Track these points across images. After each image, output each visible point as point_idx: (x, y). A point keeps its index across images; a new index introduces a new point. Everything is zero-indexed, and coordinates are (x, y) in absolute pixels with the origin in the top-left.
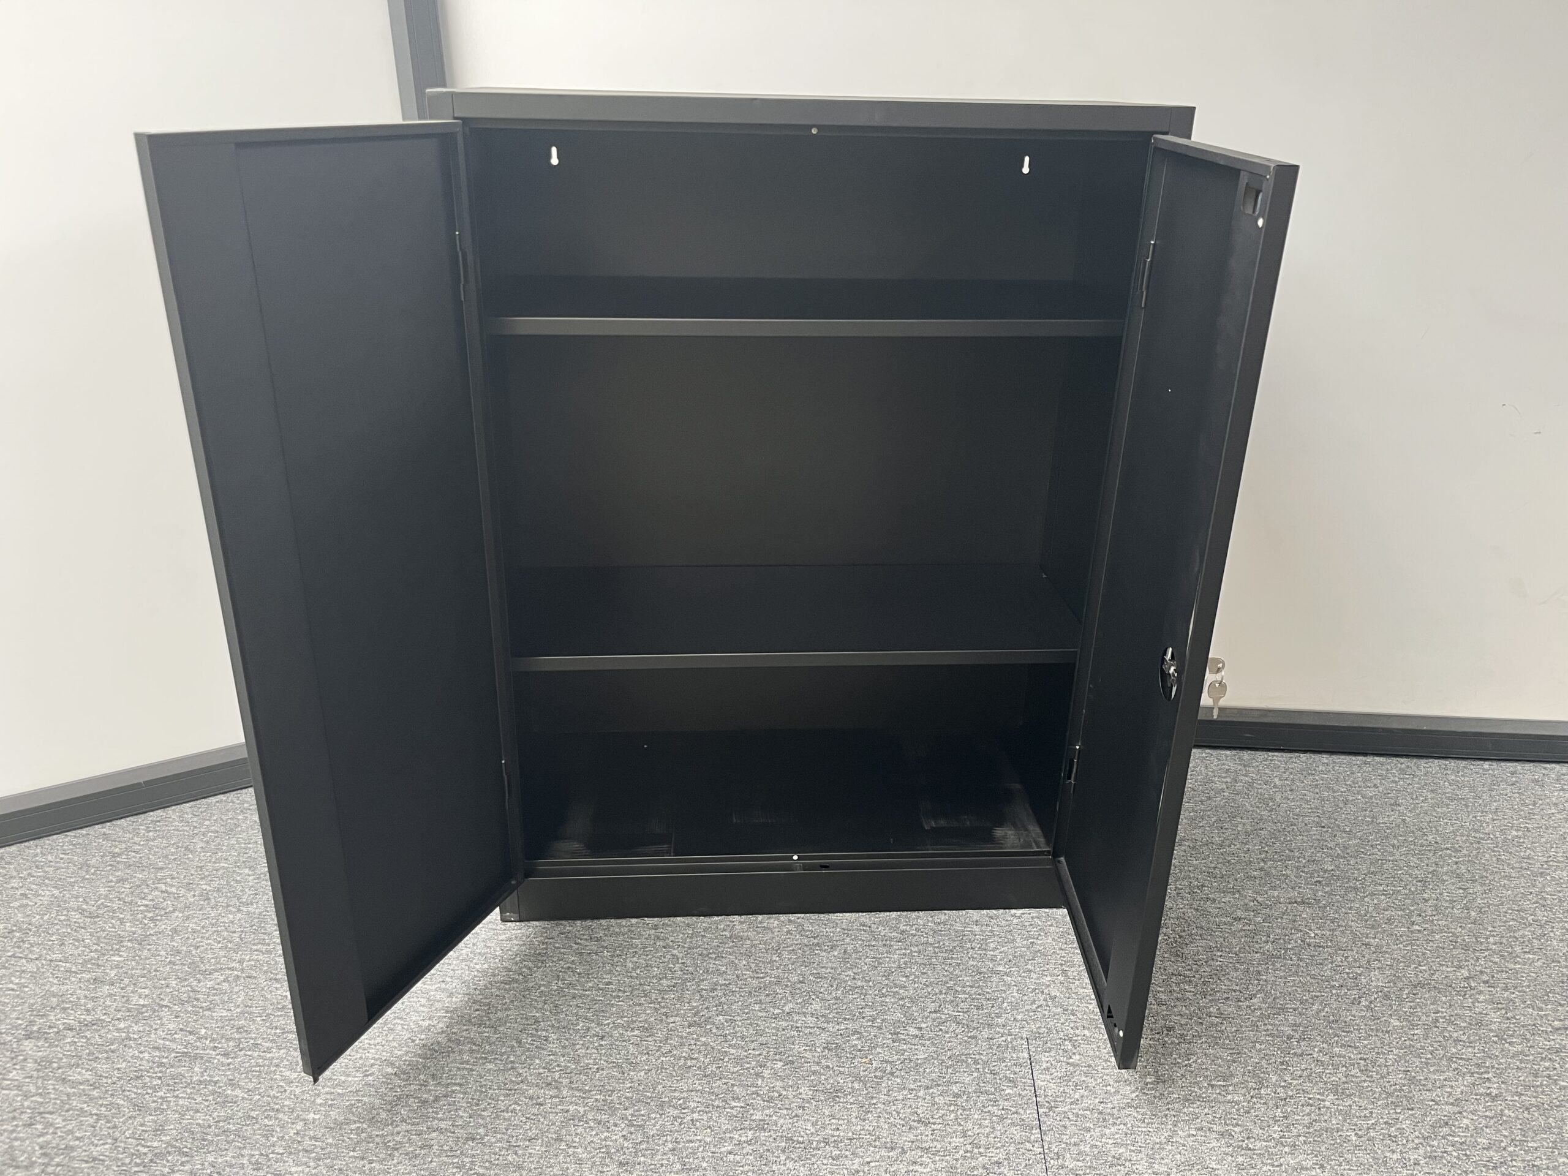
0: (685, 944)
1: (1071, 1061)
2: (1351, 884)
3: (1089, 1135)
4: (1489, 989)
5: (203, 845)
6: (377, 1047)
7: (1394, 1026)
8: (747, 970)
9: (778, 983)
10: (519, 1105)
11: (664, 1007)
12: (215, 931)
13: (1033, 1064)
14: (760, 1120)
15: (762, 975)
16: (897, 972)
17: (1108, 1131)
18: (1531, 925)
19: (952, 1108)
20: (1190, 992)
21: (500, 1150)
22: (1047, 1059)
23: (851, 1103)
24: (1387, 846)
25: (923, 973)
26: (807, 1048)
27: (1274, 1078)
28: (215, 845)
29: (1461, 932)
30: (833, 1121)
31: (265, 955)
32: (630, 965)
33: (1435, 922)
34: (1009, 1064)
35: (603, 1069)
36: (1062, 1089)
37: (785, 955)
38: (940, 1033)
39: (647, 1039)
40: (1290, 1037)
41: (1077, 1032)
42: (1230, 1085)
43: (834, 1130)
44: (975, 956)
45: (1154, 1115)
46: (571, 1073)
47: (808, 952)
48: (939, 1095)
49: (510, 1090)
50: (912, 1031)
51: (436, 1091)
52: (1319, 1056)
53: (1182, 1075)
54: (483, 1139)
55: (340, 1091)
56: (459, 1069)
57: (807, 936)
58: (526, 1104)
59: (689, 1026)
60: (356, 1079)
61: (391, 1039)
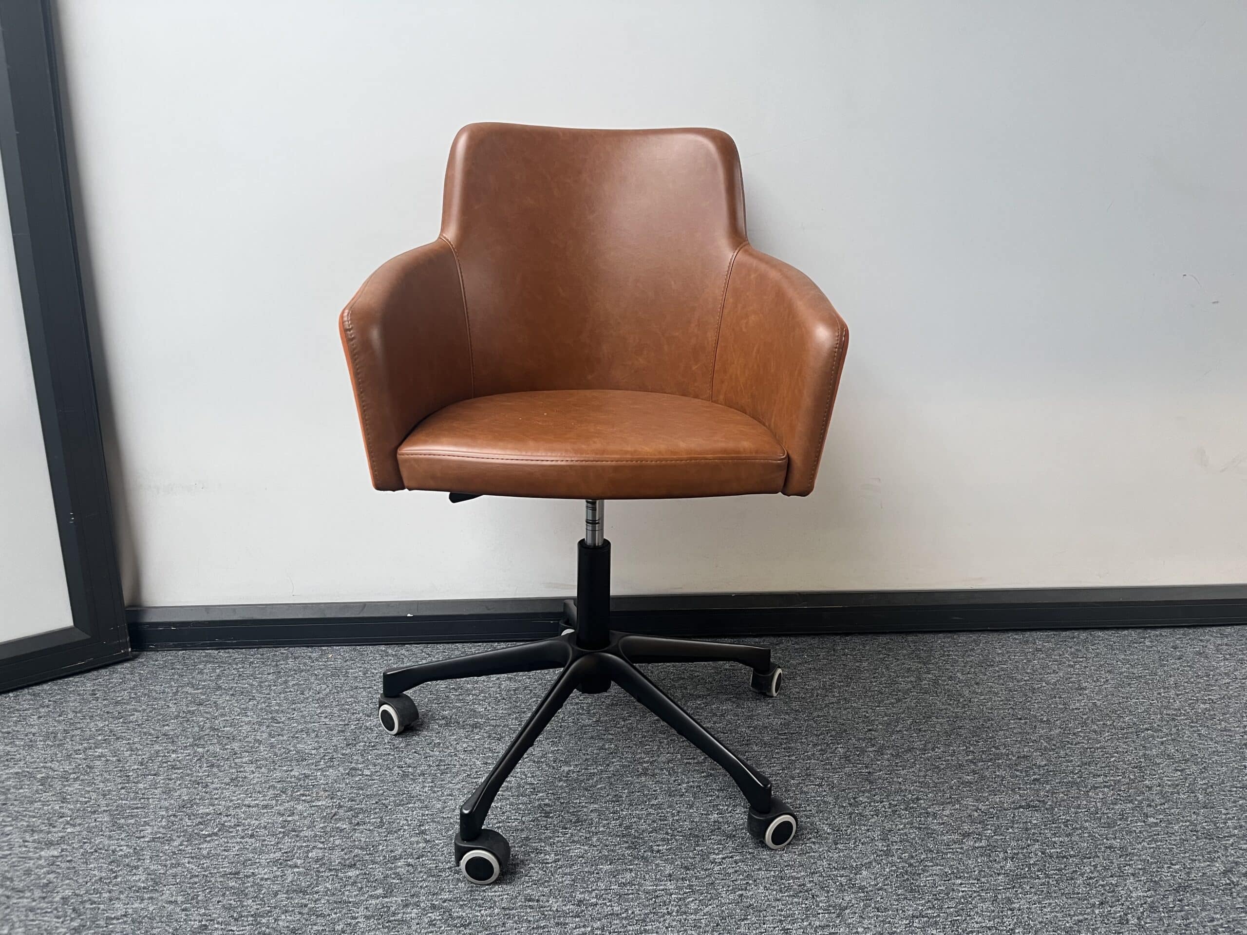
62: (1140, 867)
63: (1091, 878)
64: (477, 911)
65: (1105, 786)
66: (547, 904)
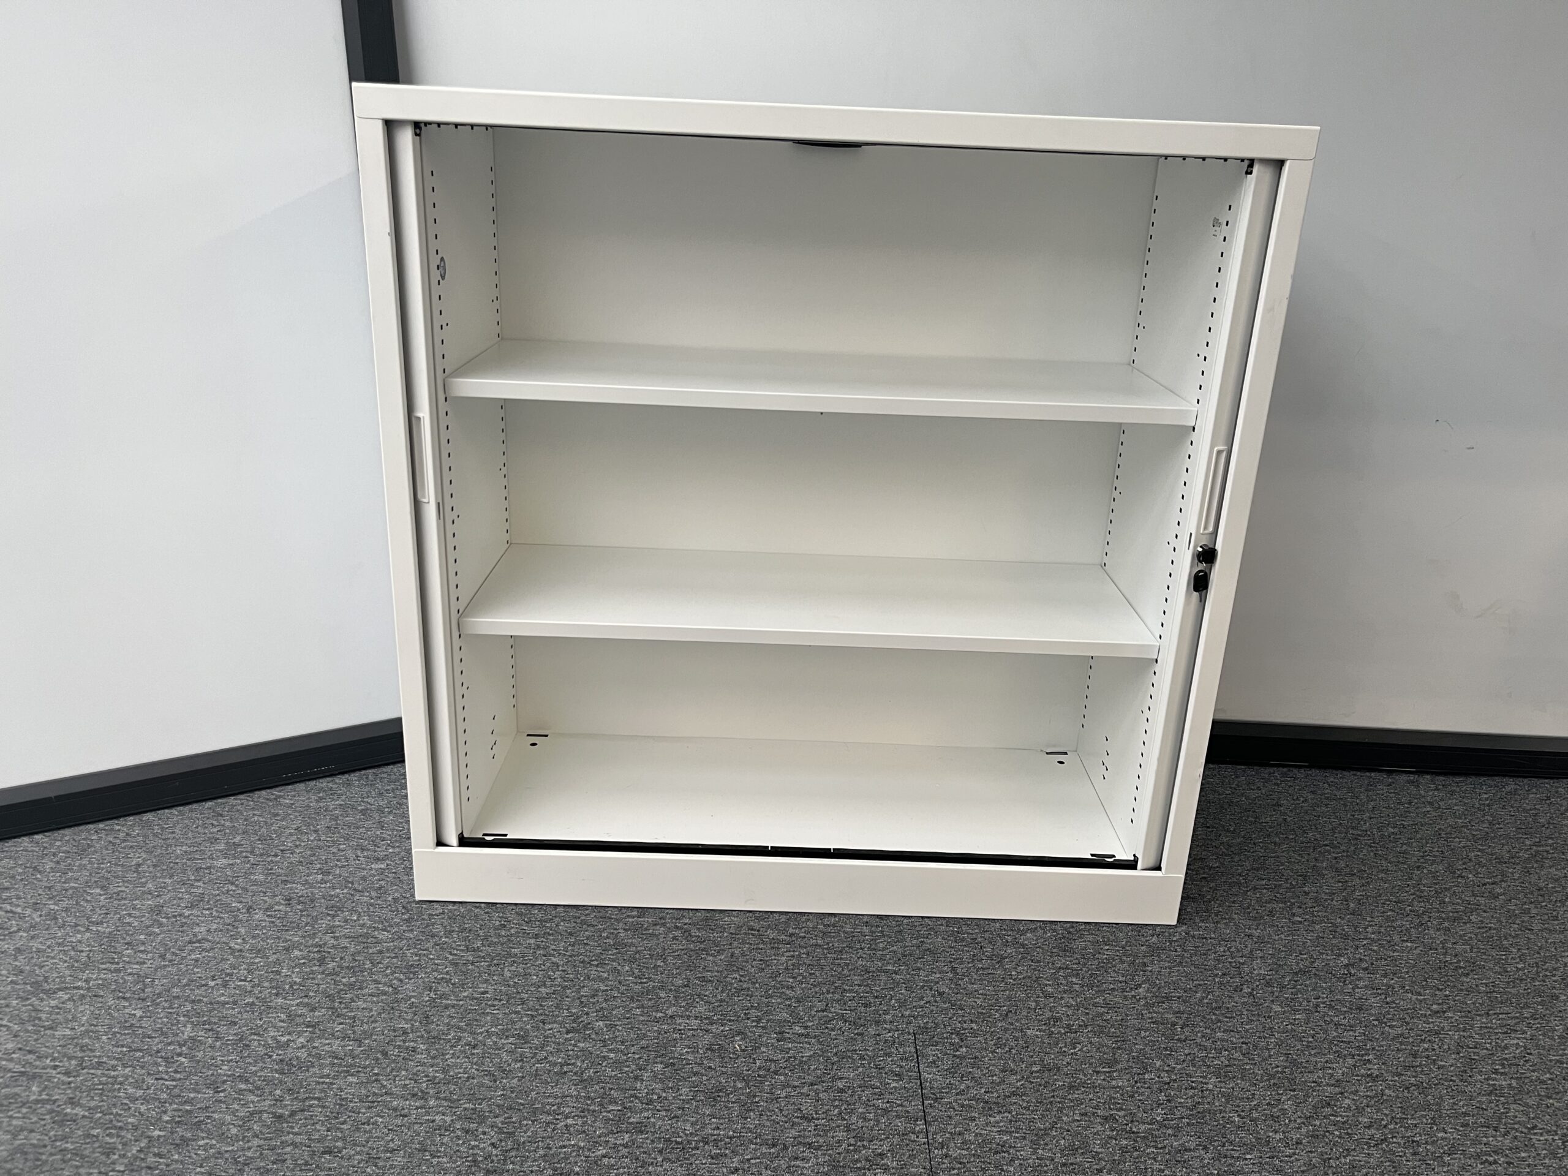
0: (567, 951)
1: (958, 1053)
2: (1235, 880)
3: (974, 1124)
4: (1369, 976)
5: (52, 865)
6: (231, 1064)
7: (1275, 1012)
8: (629, 976)
9: (661, 988)
10: (382, 1117)
11: (541, 1015)
12: (61, 951)
13: (920, 1058)
14: (637, 1123)
15: (645, 980)
16: (784, 974)
17: (993, 1119)
18: (1408, 915)
19: (837, 1103)
20: (1077, 984)
21: (359, 1163)
22: (934, 1053)
23: (733, 1103)
24: (1269, 844)
25: (811, 974)
26: (689, 1050)
27: (1158, 1064)
28: (65, 866)
29: (1340, 923)
30: (713, 1120)
31: (114, 974)
32: (509, 974)
33: (1315, 913)
34: (896, 1058)
35: (473, 1078)
36: (948, 1081)
37: (670, 959)
38: (827, 1031)
39: (523, 1046)
40: (1174, 1024)
41: (965, 1026)
42: (1115, 1071)
43: (714, 1130)
44: (864, 956)
45: (1039, 1102)
46: (439, 1083)
47: (694, 957)
48: (825, 1091)
49: (373, 1102)
50: (798, 1029)
51: (292, 1105)
52: (1202, 1041)
53: (1068, 1063)
54: (340, 1152)
55: (188, 1108)
56: (318, 1083)
57: (693, 942)
58: (388, 1116)
59: (568, 1032)
60: (206, 1096)
61: (246, 1055)
62: (1270, 952)
63: (1223, 956)
64: (710, 933)
65: (1265, 888)
66: (766, 934)
